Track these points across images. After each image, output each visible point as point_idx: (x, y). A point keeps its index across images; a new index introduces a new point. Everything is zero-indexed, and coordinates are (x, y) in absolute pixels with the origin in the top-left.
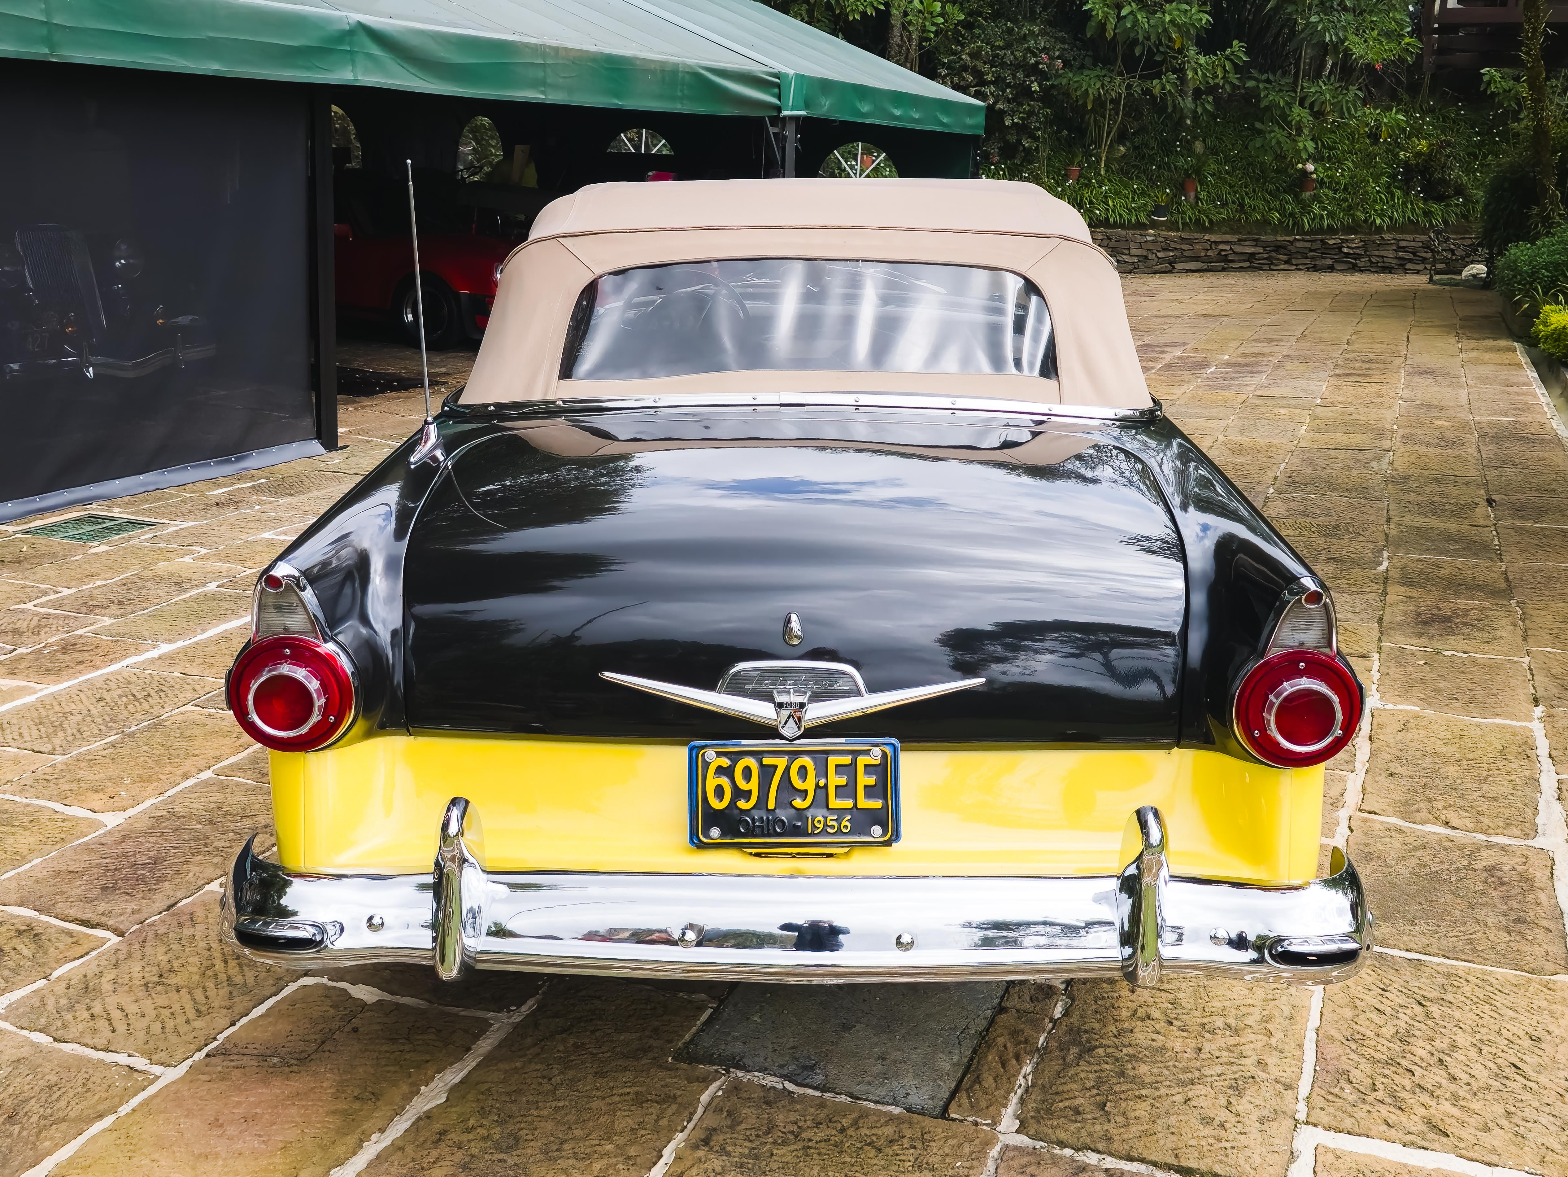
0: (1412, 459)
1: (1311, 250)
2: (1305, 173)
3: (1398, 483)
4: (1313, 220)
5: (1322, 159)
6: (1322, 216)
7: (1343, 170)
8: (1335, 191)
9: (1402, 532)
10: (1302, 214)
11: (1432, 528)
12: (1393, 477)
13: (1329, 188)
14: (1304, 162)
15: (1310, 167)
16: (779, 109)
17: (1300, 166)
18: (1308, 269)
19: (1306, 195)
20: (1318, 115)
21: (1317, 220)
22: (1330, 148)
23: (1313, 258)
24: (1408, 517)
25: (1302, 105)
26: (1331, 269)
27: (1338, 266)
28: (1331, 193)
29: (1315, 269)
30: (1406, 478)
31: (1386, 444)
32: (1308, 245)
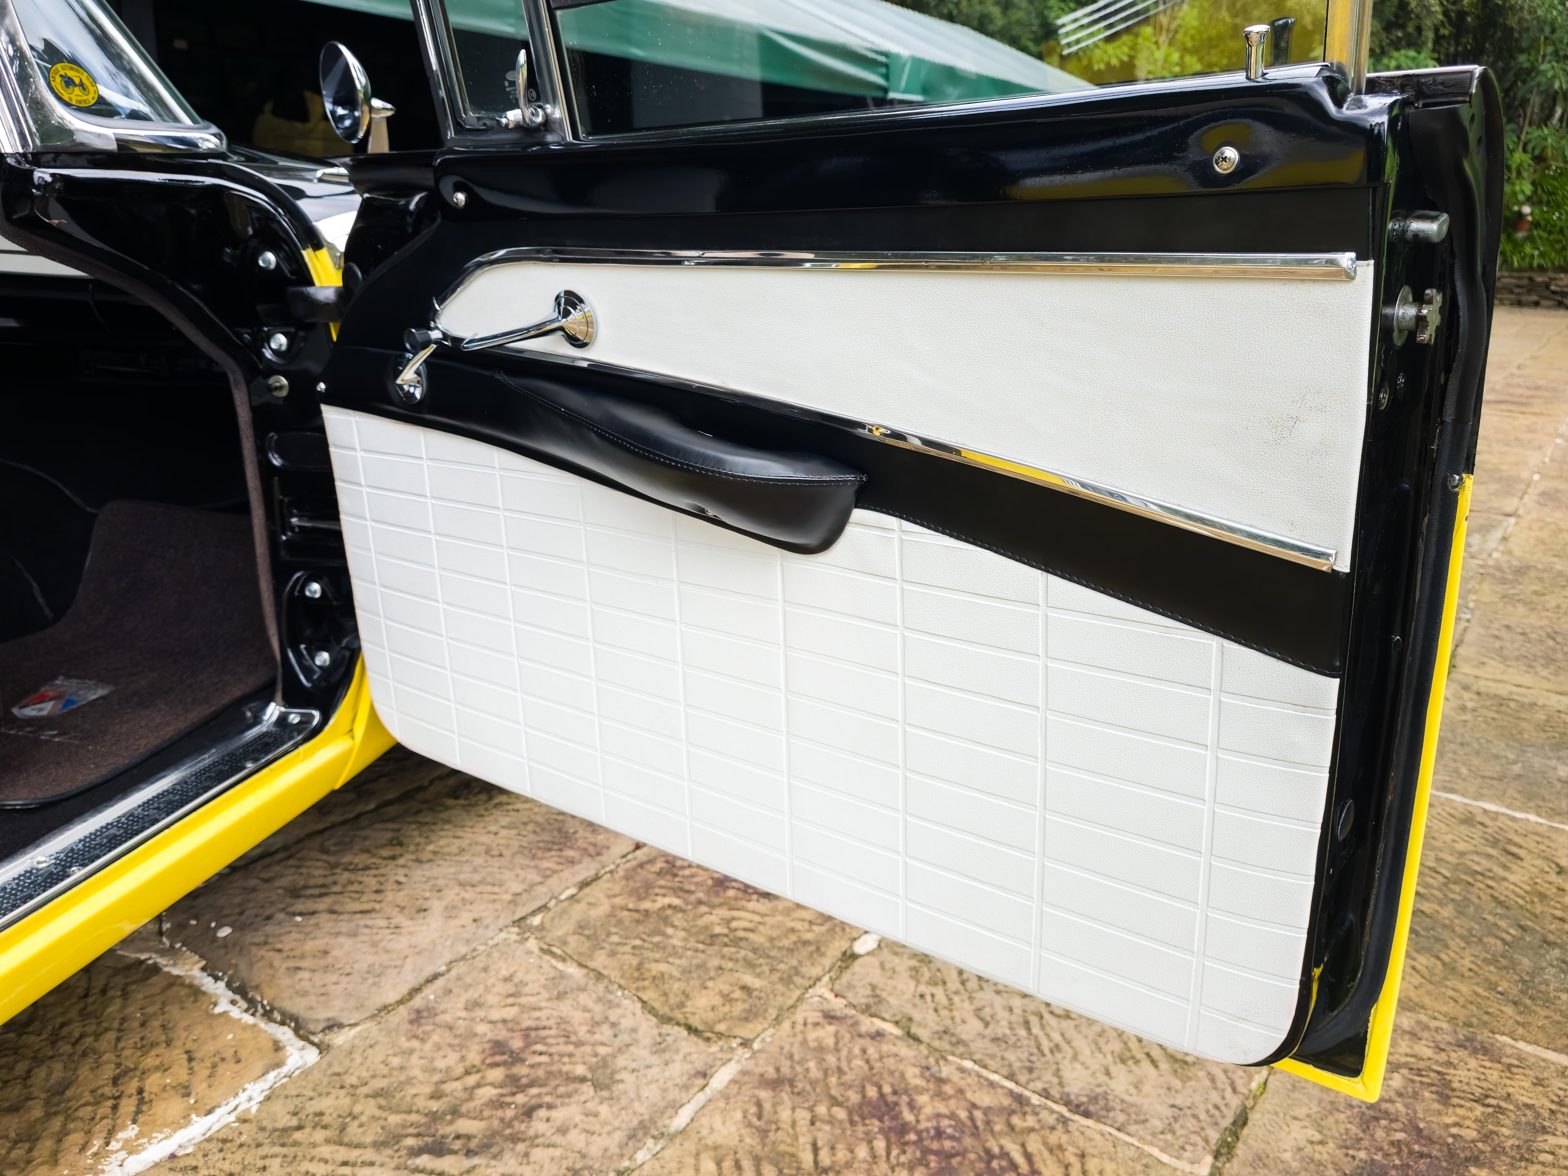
0: (1545, 534)
1: (1518, 286)
2: (1520, 215)
3: (1503, 581)
4: (1523, 258)
5: (1540, 202)
6: (1533, 256)
7: (1561, 214)
8: (1550, 233)
9: (1463, 709)
10: (1513, 253)
11: (1533, 705)
12: (1499, 568)
13: (1544, 230)
14: (1521, 204)
15: (1527, 209)
16: (886, 90)
17: (1516, 208)
18: (1512, 304)
19: (1520, 235)
20: (1540, 159)
21: (1527, 260)
22: (1550, 194)
23: (1519, 294)
24: (1494, 668)
25: (1525, 150)
26: (1536, 304)
27: (1544, 302)
28: (1545, 235)
29: (1520, 304)
30: (1521, 571)
31: (1510, 504)
32: (1514, 281)
